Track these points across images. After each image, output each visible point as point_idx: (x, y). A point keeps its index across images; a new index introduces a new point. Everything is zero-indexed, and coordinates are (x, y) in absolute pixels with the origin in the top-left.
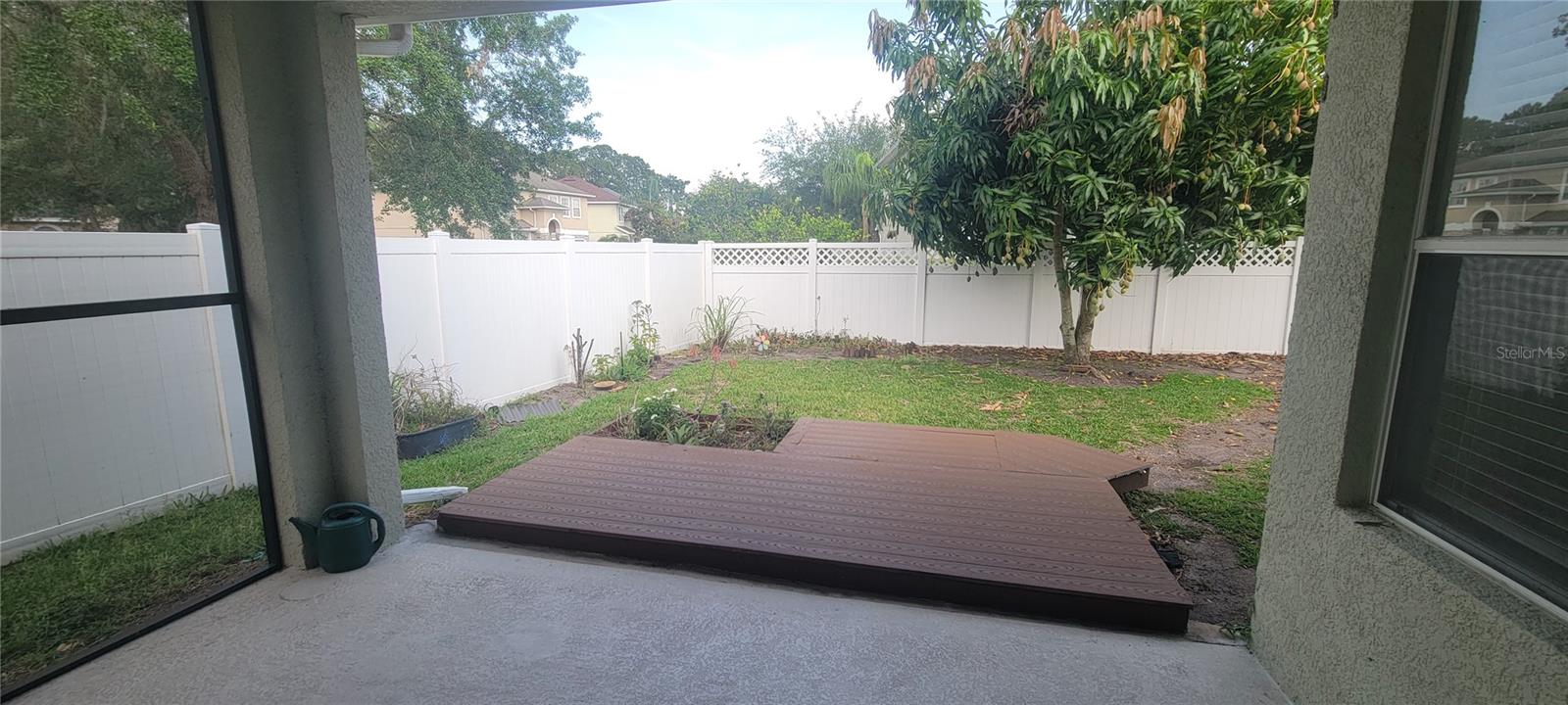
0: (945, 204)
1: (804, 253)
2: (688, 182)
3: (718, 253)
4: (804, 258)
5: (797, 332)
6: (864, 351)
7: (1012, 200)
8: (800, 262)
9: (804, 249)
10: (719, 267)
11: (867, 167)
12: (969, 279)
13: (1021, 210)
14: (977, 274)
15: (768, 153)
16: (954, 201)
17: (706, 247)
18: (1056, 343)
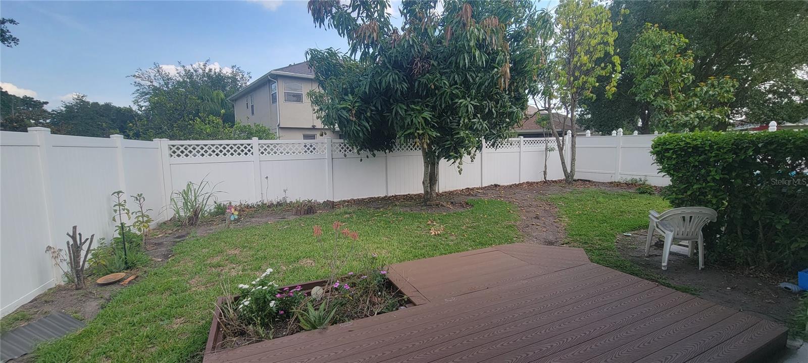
0: (369, 114)
1: (249, 147)
2: (46, 103)
3: (174, 149)
4: (249, 151)
5: (250, 203)
6: (308, 209)
7: (420, 112)
8: (246, 154)
9: (249, 145)
10: (175, 159)
11: (222, 100)
12: (361, 160)
13: (427, 117)
14: (368, 157)
15: (140, 85)
16: (373, 113)
17: (163, 144)
18: (421, 191)
